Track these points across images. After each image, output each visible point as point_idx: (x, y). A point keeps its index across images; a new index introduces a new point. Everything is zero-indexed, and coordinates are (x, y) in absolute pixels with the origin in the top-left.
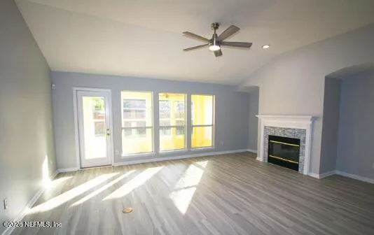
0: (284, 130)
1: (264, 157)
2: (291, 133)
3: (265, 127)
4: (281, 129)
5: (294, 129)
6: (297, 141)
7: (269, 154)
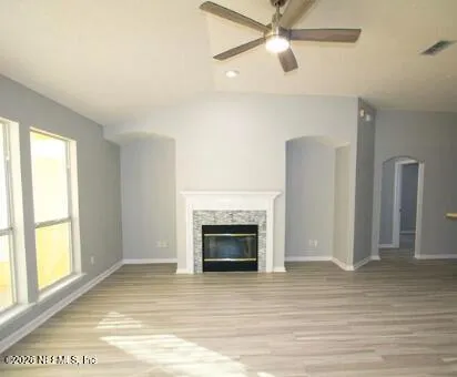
0: (232, 214)
1: (195, 265)
2: (243, 218)
3: (195, 212)
4: (227, 212)
5: (248, 212)
6: (253, 229)
7: (204, 258)
